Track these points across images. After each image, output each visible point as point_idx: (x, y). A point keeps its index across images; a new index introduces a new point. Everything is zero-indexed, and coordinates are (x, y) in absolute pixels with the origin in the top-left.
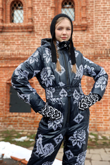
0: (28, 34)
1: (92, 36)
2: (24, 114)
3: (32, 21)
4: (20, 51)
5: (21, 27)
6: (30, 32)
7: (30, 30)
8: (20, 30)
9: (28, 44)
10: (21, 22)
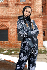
0: (6, 7)
1: (33, 8)
2: (5, 42)
3: (7, 2)
4: (3, 15)
5: (3, 4)
6: (7, 6)
7: (7, 5)
8: (2, 6)
9: (6, 12)
10: (2, 2)
